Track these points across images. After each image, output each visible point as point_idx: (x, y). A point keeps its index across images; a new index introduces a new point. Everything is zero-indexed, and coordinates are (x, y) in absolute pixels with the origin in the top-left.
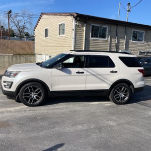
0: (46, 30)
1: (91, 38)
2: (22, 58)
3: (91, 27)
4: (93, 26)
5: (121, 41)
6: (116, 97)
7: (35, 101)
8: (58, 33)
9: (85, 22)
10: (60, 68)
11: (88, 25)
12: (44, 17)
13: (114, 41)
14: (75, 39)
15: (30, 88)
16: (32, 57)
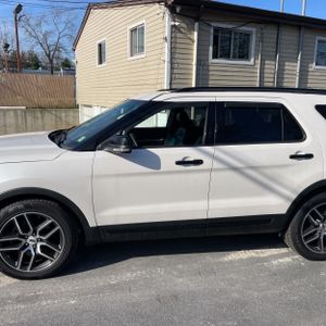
0: (100, 45)
1: (211, 60)
2: (47, 115)
3: (212, 31)
4: (217, 30)
5: (288, 66)
6: (306, 238)
7: (40, 260)
8: (128, 51)
9: (197, 19)
10: (122, 148)
11: (205, 27)
12: (95, 13)
13: (271, 67)
14: (171, 63)
15: (21, 219)
16: (71, 113)
